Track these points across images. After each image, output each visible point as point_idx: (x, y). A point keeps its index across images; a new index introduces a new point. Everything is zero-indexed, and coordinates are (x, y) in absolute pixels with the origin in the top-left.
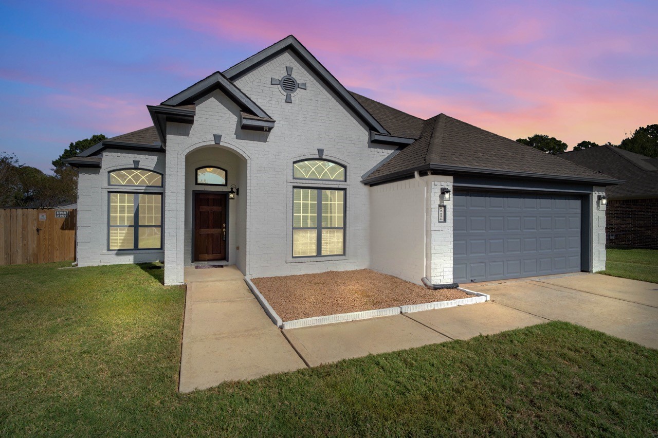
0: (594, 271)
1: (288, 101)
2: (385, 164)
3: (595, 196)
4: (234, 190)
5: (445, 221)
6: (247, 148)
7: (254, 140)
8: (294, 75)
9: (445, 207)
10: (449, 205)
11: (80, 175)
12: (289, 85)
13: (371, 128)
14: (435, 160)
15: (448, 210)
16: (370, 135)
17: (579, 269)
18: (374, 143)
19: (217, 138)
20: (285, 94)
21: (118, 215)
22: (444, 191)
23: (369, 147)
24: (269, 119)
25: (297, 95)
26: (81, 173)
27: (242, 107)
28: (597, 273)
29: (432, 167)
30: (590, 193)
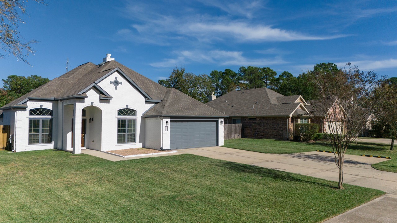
0: (219, 146)
1: (116, 89)
2: (150, 110)
3: (220, 120)
4: (91, 119)
5: (167, 131)
6: (102, 106)
7: (104, 103)
8: (118, 80)
9: (167, 126)
10: (169, 126)
11: (17, 111)
12: (116, 83)
13: (145, 97)
14: (164, 113)
15: (168, 127)
16: (145, 99)
17: (216, 145)
18: (146, 102)
19: (92, 103)
20: (115, 86)
21: (36, 129)
22: (167, 122)
23: (145, 103)
24: (110, 97)
25: (119, 86)
26: (18, 111)
27: (100, 92)
28: (221, 146)
29: (163, 116)
30: (218, 120)
